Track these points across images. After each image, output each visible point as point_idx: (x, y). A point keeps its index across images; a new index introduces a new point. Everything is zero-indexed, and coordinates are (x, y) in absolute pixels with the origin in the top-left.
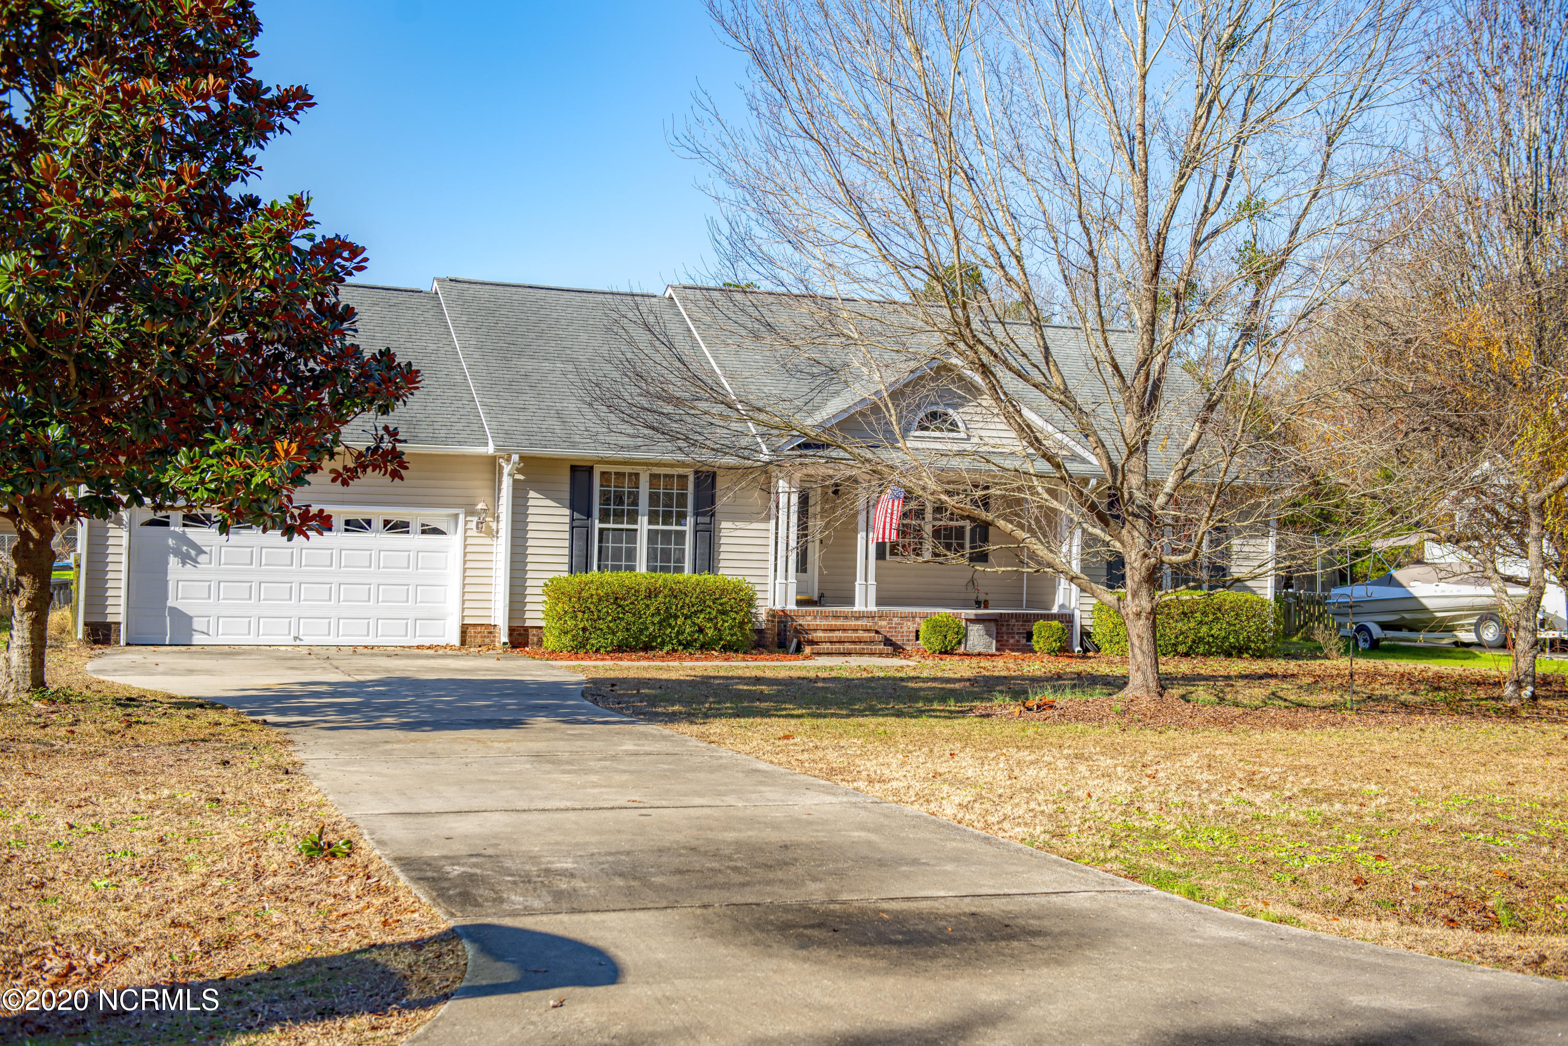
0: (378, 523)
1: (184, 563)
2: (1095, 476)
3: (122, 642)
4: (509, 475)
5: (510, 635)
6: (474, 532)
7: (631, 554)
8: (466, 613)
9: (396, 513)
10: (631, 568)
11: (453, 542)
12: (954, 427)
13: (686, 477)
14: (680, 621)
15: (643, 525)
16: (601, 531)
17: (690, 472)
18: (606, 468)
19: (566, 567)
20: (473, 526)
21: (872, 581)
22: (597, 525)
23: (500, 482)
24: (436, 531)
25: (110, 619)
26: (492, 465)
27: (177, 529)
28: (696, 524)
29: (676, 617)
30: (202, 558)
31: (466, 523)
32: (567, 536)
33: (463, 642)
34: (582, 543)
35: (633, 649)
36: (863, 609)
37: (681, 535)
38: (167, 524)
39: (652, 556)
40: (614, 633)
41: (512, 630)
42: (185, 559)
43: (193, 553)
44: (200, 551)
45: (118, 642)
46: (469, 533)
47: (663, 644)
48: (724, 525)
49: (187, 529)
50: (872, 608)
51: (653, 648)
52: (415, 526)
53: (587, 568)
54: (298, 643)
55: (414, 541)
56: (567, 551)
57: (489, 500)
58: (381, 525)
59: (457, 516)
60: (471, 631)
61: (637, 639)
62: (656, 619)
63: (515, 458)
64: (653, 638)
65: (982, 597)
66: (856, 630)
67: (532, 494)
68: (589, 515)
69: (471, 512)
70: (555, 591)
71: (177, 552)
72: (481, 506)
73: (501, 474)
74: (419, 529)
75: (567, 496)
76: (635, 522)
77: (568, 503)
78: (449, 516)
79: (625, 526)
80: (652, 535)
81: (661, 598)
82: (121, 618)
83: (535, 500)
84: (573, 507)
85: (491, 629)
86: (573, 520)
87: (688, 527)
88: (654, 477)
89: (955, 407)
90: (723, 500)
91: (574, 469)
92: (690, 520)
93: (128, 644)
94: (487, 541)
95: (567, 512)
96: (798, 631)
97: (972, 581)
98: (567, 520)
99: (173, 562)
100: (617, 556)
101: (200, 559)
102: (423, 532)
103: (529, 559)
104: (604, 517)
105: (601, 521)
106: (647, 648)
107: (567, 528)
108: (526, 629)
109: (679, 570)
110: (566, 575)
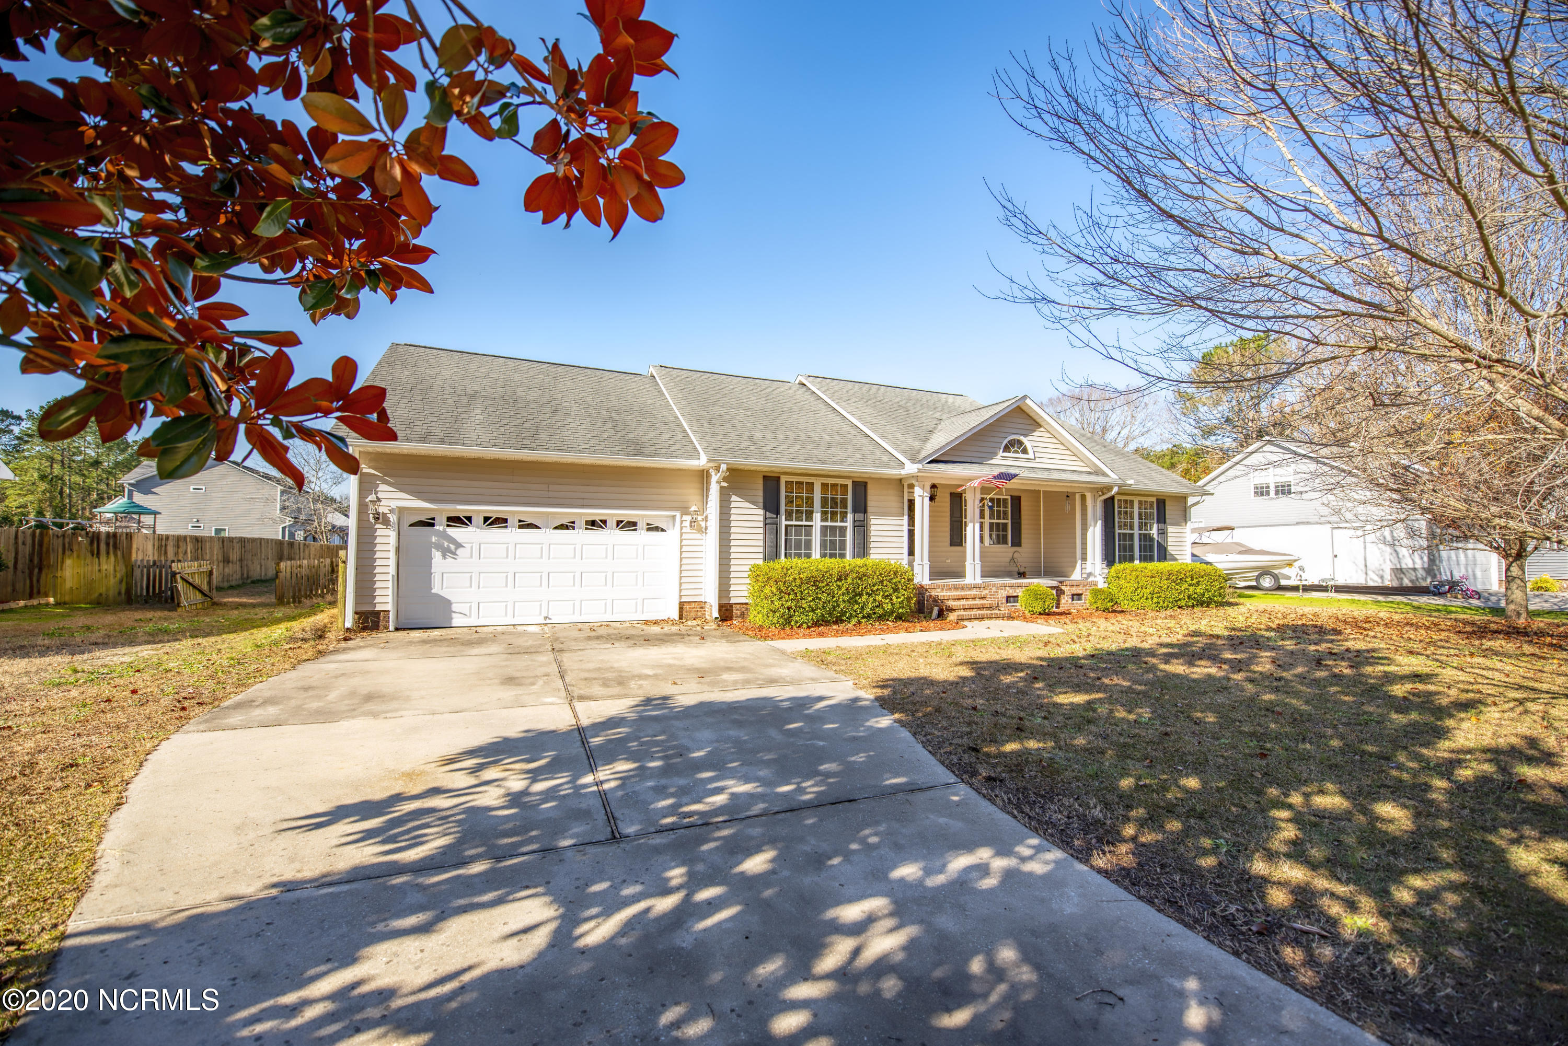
0: (612, 523)
1: (444, 557)
2: (1116, 485)
3: (391, 628)
4: (718, 482)
5: (720, 610)
6: (688, 530)
7: (808, 545)
8: (683, 593)
9: (627, 514)
10: (808, 556)
11: (671, 536)
12: (1025, 451)
13: (846, 486)
14: (865, 597)
15: (817, 522)
16: (787, 526)
17: (849, 483)
18: (790, 478)
19: (761, 556)
20: (687, 524)
21: (978, 561)
22: (784, 523)
23: (708, 490)
24: (657, 529)
25: (378, 608)
26: (703, 476)
27: (441, 528)
28: (854, 521)
29: (861, 595)
30: (459, 551)
31: (682, 522)
32: (761, 531)
33: (681, 617)
34: (773, 536)
35: (827, 623)
36: (972, 582)
37: (843, 530)
38: (433, 525)
39: (823, 545)
40: (813, 611)
41: (721, 607)
42: (446, 552)
43: (452, 547)
44: (459, 545)
45: (387, 627)
46: (684, 530)
47: (849, 618)
48: (873, 522)
49: (449, 529)
50: (979, 580)
51: (843, 621)
52: (642, 525)
53: (777, 555)
54: (548, 621)
55: (641, 536)
56: (761, 543)
57: (700, 504)
58: (615, 524)
59: (674, 517)
60: (687, 607)
61: (830, 614)
62: (847, 598)
63: (724, 467)
64: (843, 613)
65: (1022, 570)
66: (974, 598)
67: (734, 498)
68: (778, 513)
69: (685, 511)
70: (755, 574)
71: (439, 547)
72: (694, 508)
73: (708, 483)
74: (645, 527)
75: (761, 500)
76: (811, 520)
77: (761, 505)
78: (667, 516)
79: (804, 523)
80: (824, 529)
81: (849, 580)
82: (389, 607)
83: (737, 502)
84: (766, 508)
85: (702, 605)
86: (766, 518)
87: (849, 524)
88: (824, 486)
89: (1026, 435)
90: (872, 503)
91: (766, 478)
92: (850, 517)
93: (397, 629)
94: (698, 536)
95: (761, 512)
96: (935, 600)
97: (1013, 558)
98: (761, 518)
99: (437, 555)
100: (798, 545)
101: (458, 552)
102: (648, 530)
103: (733, 549)
104: (789, 516)
105: (786, 520)
106: (838, 621)
107: (761, 524)
108: (731, 605)
109: (843, 556)
110: (761, 562)
